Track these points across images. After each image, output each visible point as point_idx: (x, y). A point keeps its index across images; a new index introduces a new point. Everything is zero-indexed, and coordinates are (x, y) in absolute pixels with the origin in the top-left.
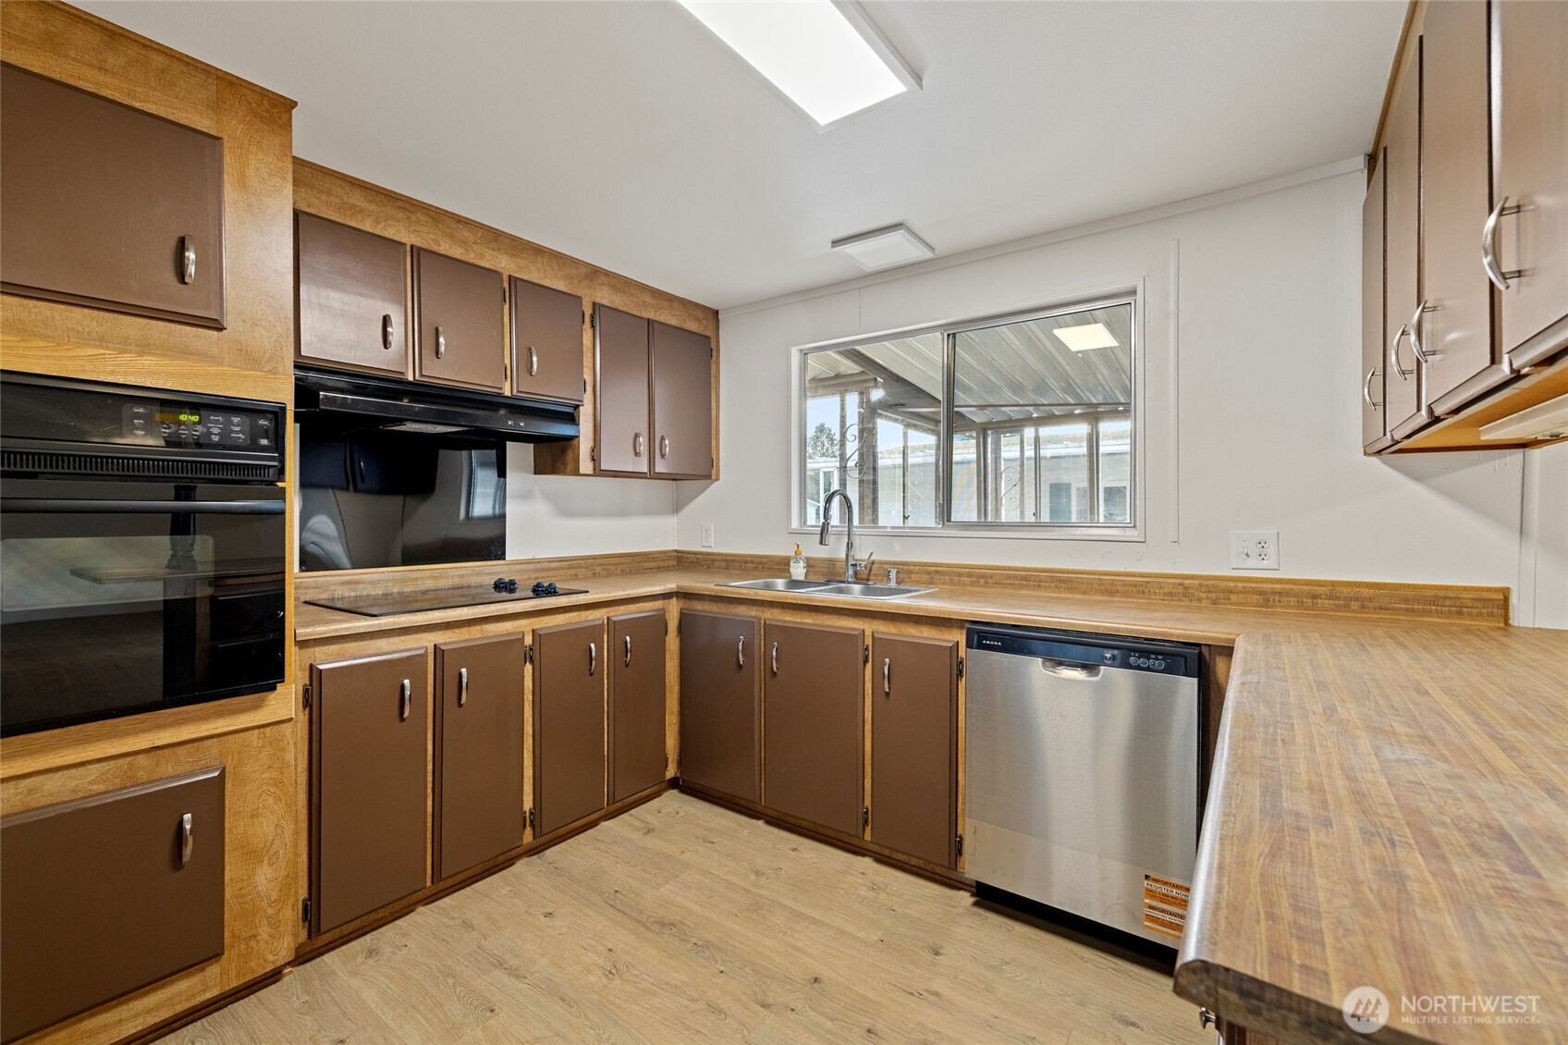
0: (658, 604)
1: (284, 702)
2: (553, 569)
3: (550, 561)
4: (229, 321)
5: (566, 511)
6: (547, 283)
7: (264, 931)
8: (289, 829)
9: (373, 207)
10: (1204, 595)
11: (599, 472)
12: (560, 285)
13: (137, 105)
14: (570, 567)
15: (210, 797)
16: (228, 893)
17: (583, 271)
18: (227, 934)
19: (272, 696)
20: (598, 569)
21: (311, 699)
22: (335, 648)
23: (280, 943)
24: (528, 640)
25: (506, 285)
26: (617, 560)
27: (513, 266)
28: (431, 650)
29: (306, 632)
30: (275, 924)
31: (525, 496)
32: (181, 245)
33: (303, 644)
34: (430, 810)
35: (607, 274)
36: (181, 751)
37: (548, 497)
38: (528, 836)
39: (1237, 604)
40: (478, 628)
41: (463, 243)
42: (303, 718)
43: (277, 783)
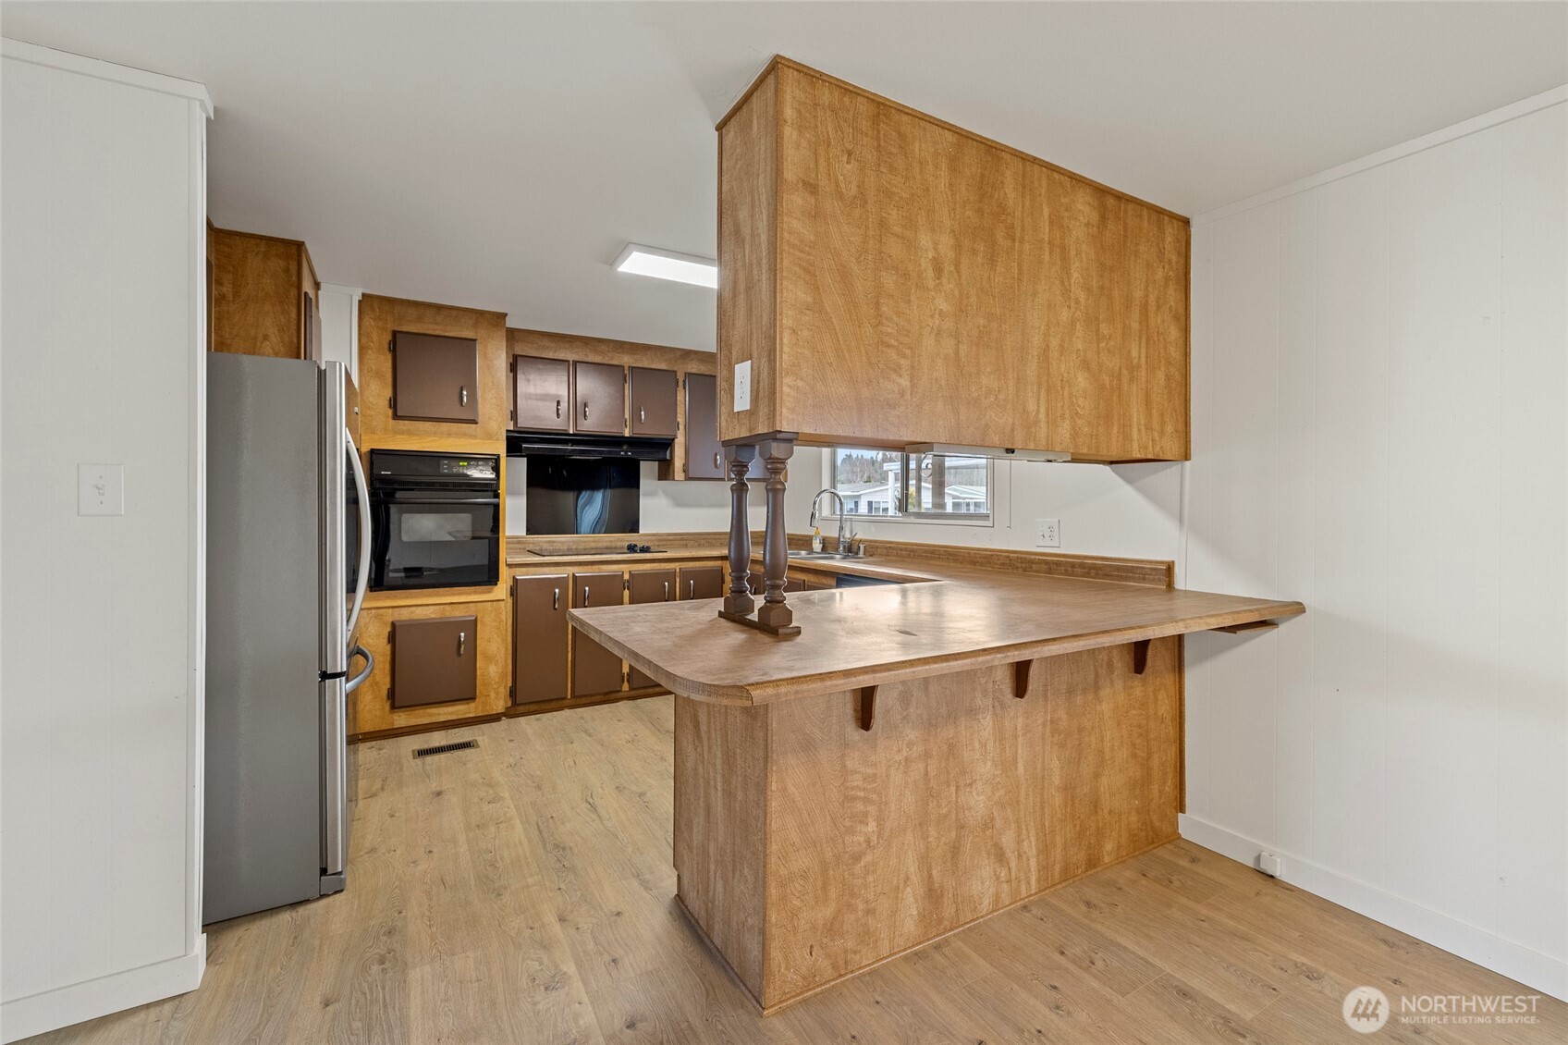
0: (719, 563)
1: (501, 590)
2: (670, 540)
3: (669, 535)
4: (480, 419)
5: (680, 503)
6: (654, 366)
7: (493, 695)
8: (503, 651)
9: (554, 345)
10: (1019, 565)
11: (688, 478)
12: (663, 366)
13: (447, 334)
14: (682, 540)
15: (472, 626)
16: (478, 673)
17: (678, 354)
18: (478, 691)
19: (496, 588)
20: (702, 542)
21: (514, 591)
22: (524, 569)
23: (499, 704)
24: (626, 577)
25: (627, 372)
26: (717, 536)
27: (631, 360)
28: (571, 576)
29: (510, 560)
30: (497, 694)
31: (652, 494)
32: (462, 390)
33: (510, 566)
34: (570, 659)
35: (696, 352)
36: (462, 606)
37: (666, 494)
38: (626, 687)
39: (1036, 571)
40: (597, 567)
41: (602, 353)
42: (510, 601)
43: (498, 628)
